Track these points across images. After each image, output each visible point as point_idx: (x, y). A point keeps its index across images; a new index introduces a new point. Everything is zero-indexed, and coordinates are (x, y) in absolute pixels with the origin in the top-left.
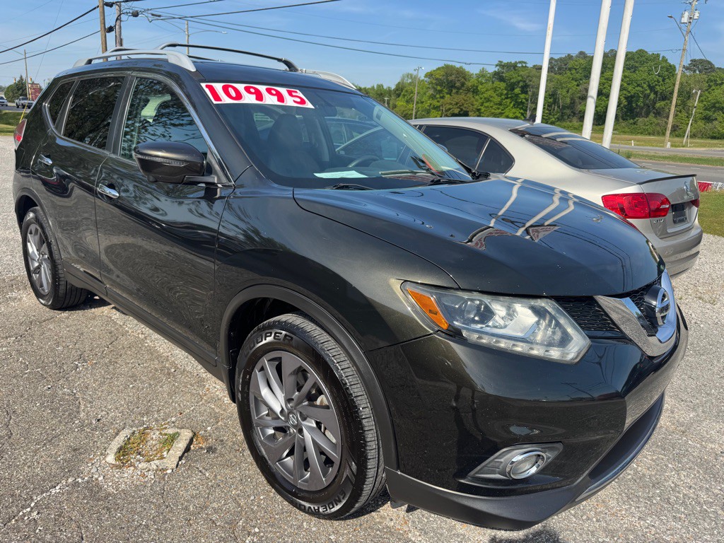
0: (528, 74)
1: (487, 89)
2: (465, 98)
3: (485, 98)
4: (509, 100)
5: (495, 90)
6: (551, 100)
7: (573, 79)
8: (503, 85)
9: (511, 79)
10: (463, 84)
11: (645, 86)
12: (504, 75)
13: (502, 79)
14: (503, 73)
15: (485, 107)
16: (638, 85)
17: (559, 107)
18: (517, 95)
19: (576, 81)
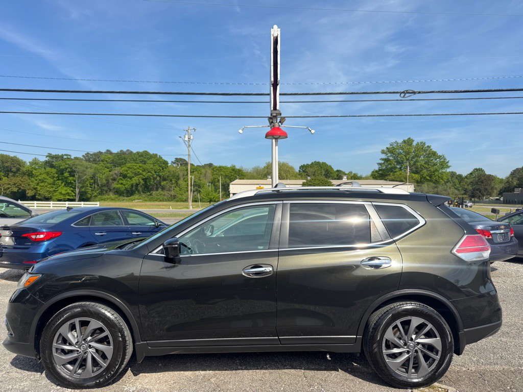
0: (73, 163)
1: (41, 174)
2: (22, 180)
3: (40, 180)
4: (60, 182)
5: (48, 174)
6: (93, 181)
7: (106, 167)
8: (54, 170)
9: (60, 166)
10: (18, 170)
11: (153, 172)
12: (53, 163)
13: (52, 166)
14: (53, 162)
15: (41, 186)
16: (149, 172)
17: (98, 185)
18: (66, 178)
19: (108, 168)
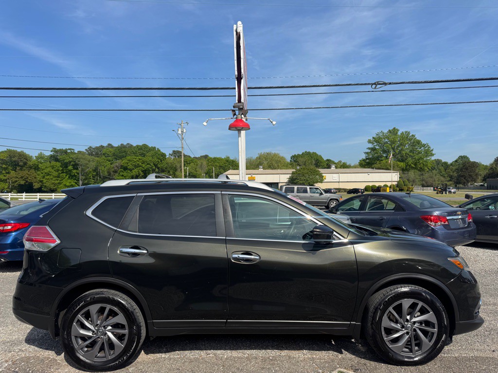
0: (76, 157)
1: (46, 167)
2: (29, 173)
3: (46, 173)
4: (64, 174)
5: (53, 167)
6: (95, 173)
7: (107, 160)
8: (58, 164)
9: (64, 160)
10: (25, 164)
11: (152, 164)
12: (58, 157)
13: (57, 160)
14: (57, 156)
15: (46, 179)
16: (148, 164)
17: (100, 177)
18: (70, 171)
19: (109, 161)
